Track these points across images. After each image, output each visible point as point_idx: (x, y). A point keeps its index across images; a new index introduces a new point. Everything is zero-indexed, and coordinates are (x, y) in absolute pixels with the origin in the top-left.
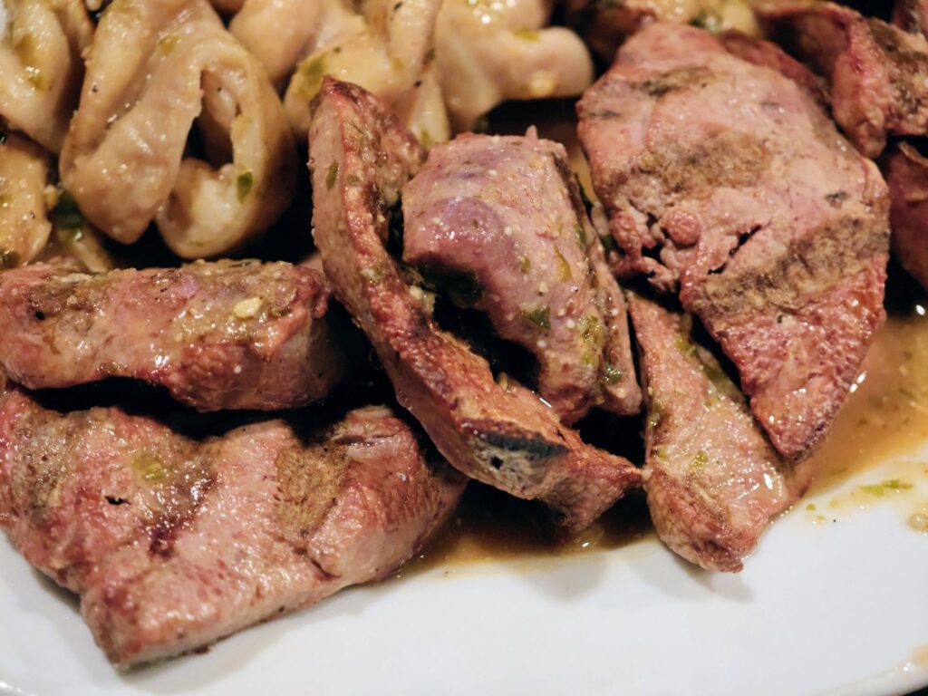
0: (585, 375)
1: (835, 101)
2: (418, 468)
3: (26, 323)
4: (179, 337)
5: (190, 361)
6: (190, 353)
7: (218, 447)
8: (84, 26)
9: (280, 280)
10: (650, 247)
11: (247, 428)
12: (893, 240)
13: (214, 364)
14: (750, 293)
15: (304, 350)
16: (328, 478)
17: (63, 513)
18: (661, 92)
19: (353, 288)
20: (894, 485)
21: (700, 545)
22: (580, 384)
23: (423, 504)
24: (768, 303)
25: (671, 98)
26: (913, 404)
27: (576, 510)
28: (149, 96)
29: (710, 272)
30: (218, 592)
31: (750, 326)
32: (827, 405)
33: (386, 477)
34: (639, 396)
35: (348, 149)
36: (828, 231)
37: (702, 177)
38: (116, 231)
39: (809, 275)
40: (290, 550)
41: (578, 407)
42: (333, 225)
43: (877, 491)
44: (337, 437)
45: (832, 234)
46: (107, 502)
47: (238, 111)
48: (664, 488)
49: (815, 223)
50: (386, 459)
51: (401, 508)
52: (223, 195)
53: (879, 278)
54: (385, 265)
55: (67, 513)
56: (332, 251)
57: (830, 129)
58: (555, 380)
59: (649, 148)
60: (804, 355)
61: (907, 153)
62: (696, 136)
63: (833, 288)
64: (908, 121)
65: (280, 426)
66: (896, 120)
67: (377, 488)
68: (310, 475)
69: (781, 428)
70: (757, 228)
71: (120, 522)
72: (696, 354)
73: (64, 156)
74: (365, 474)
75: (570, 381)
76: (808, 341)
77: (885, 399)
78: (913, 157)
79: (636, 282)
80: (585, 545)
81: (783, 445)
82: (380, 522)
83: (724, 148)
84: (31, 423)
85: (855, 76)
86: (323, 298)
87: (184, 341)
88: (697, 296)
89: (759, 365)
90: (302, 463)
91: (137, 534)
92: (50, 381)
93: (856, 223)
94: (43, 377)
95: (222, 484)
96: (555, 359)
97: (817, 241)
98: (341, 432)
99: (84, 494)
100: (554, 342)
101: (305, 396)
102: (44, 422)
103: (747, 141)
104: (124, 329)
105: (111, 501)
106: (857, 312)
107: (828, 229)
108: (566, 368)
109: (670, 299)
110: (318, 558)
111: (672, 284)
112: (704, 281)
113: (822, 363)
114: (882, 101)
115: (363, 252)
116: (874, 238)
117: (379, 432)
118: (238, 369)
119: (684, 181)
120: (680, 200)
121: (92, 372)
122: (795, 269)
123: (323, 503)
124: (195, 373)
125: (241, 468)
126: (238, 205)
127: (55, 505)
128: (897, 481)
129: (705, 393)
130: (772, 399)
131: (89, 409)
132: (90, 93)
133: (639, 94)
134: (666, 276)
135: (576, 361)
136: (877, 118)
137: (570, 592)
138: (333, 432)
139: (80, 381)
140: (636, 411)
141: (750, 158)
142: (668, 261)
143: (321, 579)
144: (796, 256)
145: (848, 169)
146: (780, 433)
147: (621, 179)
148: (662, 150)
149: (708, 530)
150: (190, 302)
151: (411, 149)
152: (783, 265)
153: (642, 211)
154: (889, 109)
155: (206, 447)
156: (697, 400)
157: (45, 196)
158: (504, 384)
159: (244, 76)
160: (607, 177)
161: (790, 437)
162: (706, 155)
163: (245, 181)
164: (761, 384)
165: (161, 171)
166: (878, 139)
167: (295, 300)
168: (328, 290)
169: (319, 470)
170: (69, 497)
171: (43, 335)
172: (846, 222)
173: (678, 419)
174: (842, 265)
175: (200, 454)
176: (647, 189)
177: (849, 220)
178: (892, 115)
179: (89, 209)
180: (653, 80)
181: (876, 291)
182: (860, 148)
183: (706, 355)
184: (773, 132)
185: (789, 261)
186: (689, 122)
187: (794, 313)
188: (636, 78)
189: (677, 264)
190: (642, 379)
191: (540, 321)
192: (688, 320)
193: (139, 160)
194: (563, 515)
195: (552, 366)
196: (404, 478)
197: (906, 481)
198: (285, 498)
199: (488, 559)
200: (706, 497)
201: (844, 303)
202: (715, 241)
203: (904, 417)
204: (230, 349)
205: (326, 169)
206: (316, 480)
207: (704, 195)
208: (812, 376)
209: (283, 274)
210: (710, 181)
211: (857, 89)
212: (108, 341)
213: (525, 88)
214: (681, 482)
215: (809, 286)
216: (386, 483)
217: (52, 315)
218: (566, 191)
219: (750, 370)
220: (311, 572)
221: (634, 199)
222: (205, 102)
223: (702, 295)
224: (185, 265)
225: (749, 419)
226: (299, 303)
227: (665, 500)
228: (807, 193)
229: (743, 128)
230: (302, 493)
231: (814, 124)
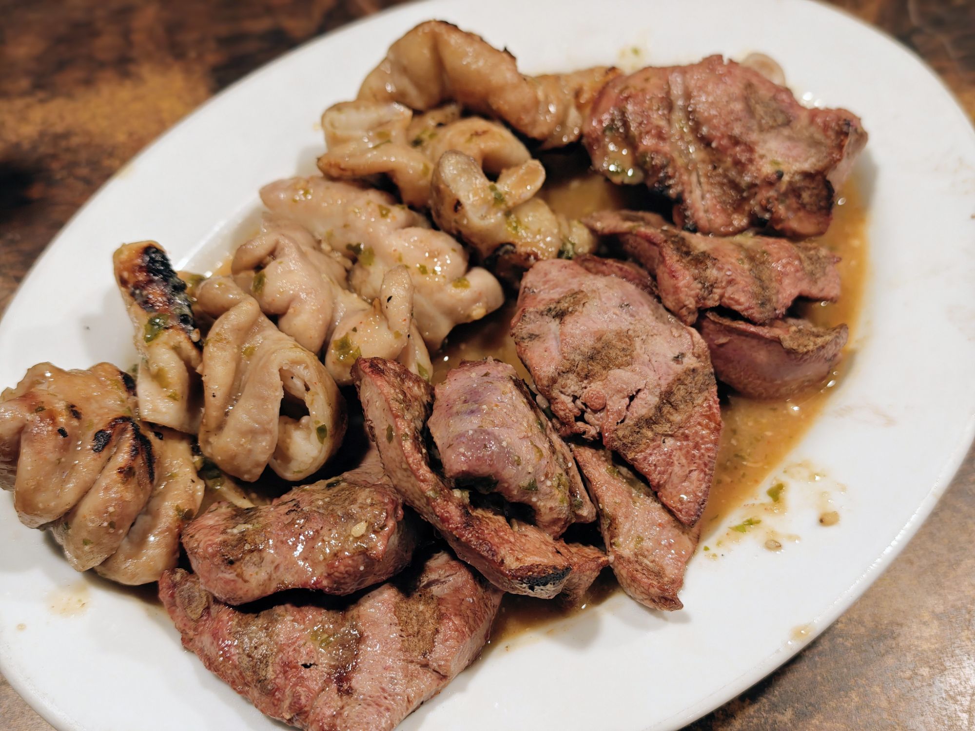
0: (563, 510)
1: (663, 295)
2: (476, 590)
3: (223, 568)
4: (321, 557)
5: (332, 571)
6: (331, 566)
7: (357, 613)
8: (193, 353)
9: (372, 505)
10: (578, 415)
11: (370, 594)
12: (717, 374)
13: (347, 569)
14: (644, 431)
15: (396, 542)
16: (428, 615)
17: (277, 680)
18: (561, 315)
19: (419, 500)
20: (750, 523)
21: (657, 600)
22: (562, 516)
23: (486, 612)
24: (656, 434)
25: (568, 319)
26: (745, 463)
27: (575, 592)
28: (248, 390)
29: (618, 423)
30: (388, 709)
31: (648, 451)
32: (704, 486)
33: (461, 604)
34: (595, 510)
35: (396, 416)
36: (679, 381)
37: (599, 367)
38: (246, 477)
39: (675, 411)
40: (418, 667)
41: (562, 528)
42: (398, 464)
43: (741, 529)
44: (424, 584)
45: (682, 382)
46: (303, 668)
47: (308, 389)
48: (625, 567)
49: (671, 378)
50: (457, 590)
51: (475, 621)
52: (308, 438)
53: (715, 402)
54: (437, 484)
55: (280, 681)
56: (400, 480)
57: (662, 311)
58: (546, 517)
59: (564, 357)
60: (684, 461)
61: (712, 318)
62: (590, 342)
63: (691, 416)
64: (709, 299)
65: (389, 589)
66: (702, 301)
67: (459, 614)
68: (416, 616)
69: (680, 507)
70: (639, 391)
71: (315, 678)
72: (619, 473)
73: (201, 437)
74: (449, 606)
75: (555, 516)
76: (684, 451)
77: (728, 464)
78: (716, 320)
79: (576, 439)
80: (583, 607)
81: (683, 517)
82: (467, 635)
83: (608, 345)
84: (240, 627)
85: (673, 281)
86: (400, 508)
87: (325, 559)
88: (614, 440)
89: (659, 473)
90: (409, 609)
91: (327, 682)
92: (246, 600)
93: (694, 370)
94: (241, 598)
95: (368, 636)
96: (544, 505)
97: (675, 389)
98: (425, 581)
99: (287, 667)
100: (541, 496)
101: (400, 566)
102: (247, 624)
103: (619, 335)
104: (286, 558)
105: (306, 666)
106: (707, 427)
107: (679, 379)
108: (551, 509)
109: (597, 443)
110: (437, 668)
111: (596, 435)
112: (616, 430)
113: (695, 463)
114: (693, 293)
115: (423, 481)
116: (706, 378)
117: (448, 574)
118: (362, 568)
119: (589, 371)
120: (589, 383)
121: (272, 588)
122: (667, 409)
123: (430, 632)
124: (337, 577)
125: (375, 623)
126: (320, 445)
127: (273, 677)
128: (751, 520)
129: (631, 496)
130: (670, 490)
131: (272, 608)
132: (212, 399)
133: (547, 319)
134: (593, 431)
135: (557, 504)
136: (691, 303)
137: (584, 641)
138: (420, 581)
139: (264, 595)
140: (595, 519)
141: (624, 346)
142: (590, 421)
143: (441, 679)
144: (665, 401)
145: (680, 336)
146: (680, 511)
147: (554, 381)
148: (572, 357)
149: (659, 591)
150: (322, 532)
151: (419, 387)
152: (659, 408)
153: (568, 395)
154: (697, 296)
155: (349, 614)
156: (628, 502)
157: (194, 463)
158: (516, 528)
159: (307, 367)
160: (545, 383)
161: (687, 512)
162: (599, 352)
163: (321, 430)
164: (662, 484)
165: (268, 437)
166: (693, 313)
167: (387, 517)
168: (400, 501)
169: (421, 612)
170: (278, 669)
171: (236, 573)
172: (688, 372)
173: (621, 519)
174: (692, 400)
175: (348, 621)
176: (569, 381)
177: (689, 370)
178: (700, 300)
179: (226, 467)
180: (552, 306)
181: (715, 411)
182: (685, 322)
183: (624, 470)
184: (631, 324)
185: (661, 405)
186: (584, 335)
187: (671, 436)
188: (541, 307)
189: (597, 422)
190: (595, 499)
191: (532, 488)
192: (609, 453)
193: (252, 433)
194: (568, 595)
195: (543, 510)
196: (471, 601)
197: (756, 519)
198: (406, 634)
199: (527, 629)
200: (648, 563)
201: (699, 424)
202: (617, 404)
203: (741, 472)
204: (355, 558)
205: (383, 430)
206: (421, 618)
207: (603, 378)
208: (691, 471)
209: (372, 499)
210: (604, 368)
211: (676, 290)
212: (277, 567)
213: (469, 316)
214: (633, 559)
215: (677, 418)
216: (463, 608)
217: (238, 560)
218: (525, 400)
219: (655, 478)
220: (435, 676)
221: (563, 390)
222: (285, 388)
223: (616, 439)
224: (295, 490)
225: (660, 505)
226: (389, 518)
227: (627, 574)
228: (661, 359)
229: (613, 327)
230: (416, 629)
231: (652, 310)
